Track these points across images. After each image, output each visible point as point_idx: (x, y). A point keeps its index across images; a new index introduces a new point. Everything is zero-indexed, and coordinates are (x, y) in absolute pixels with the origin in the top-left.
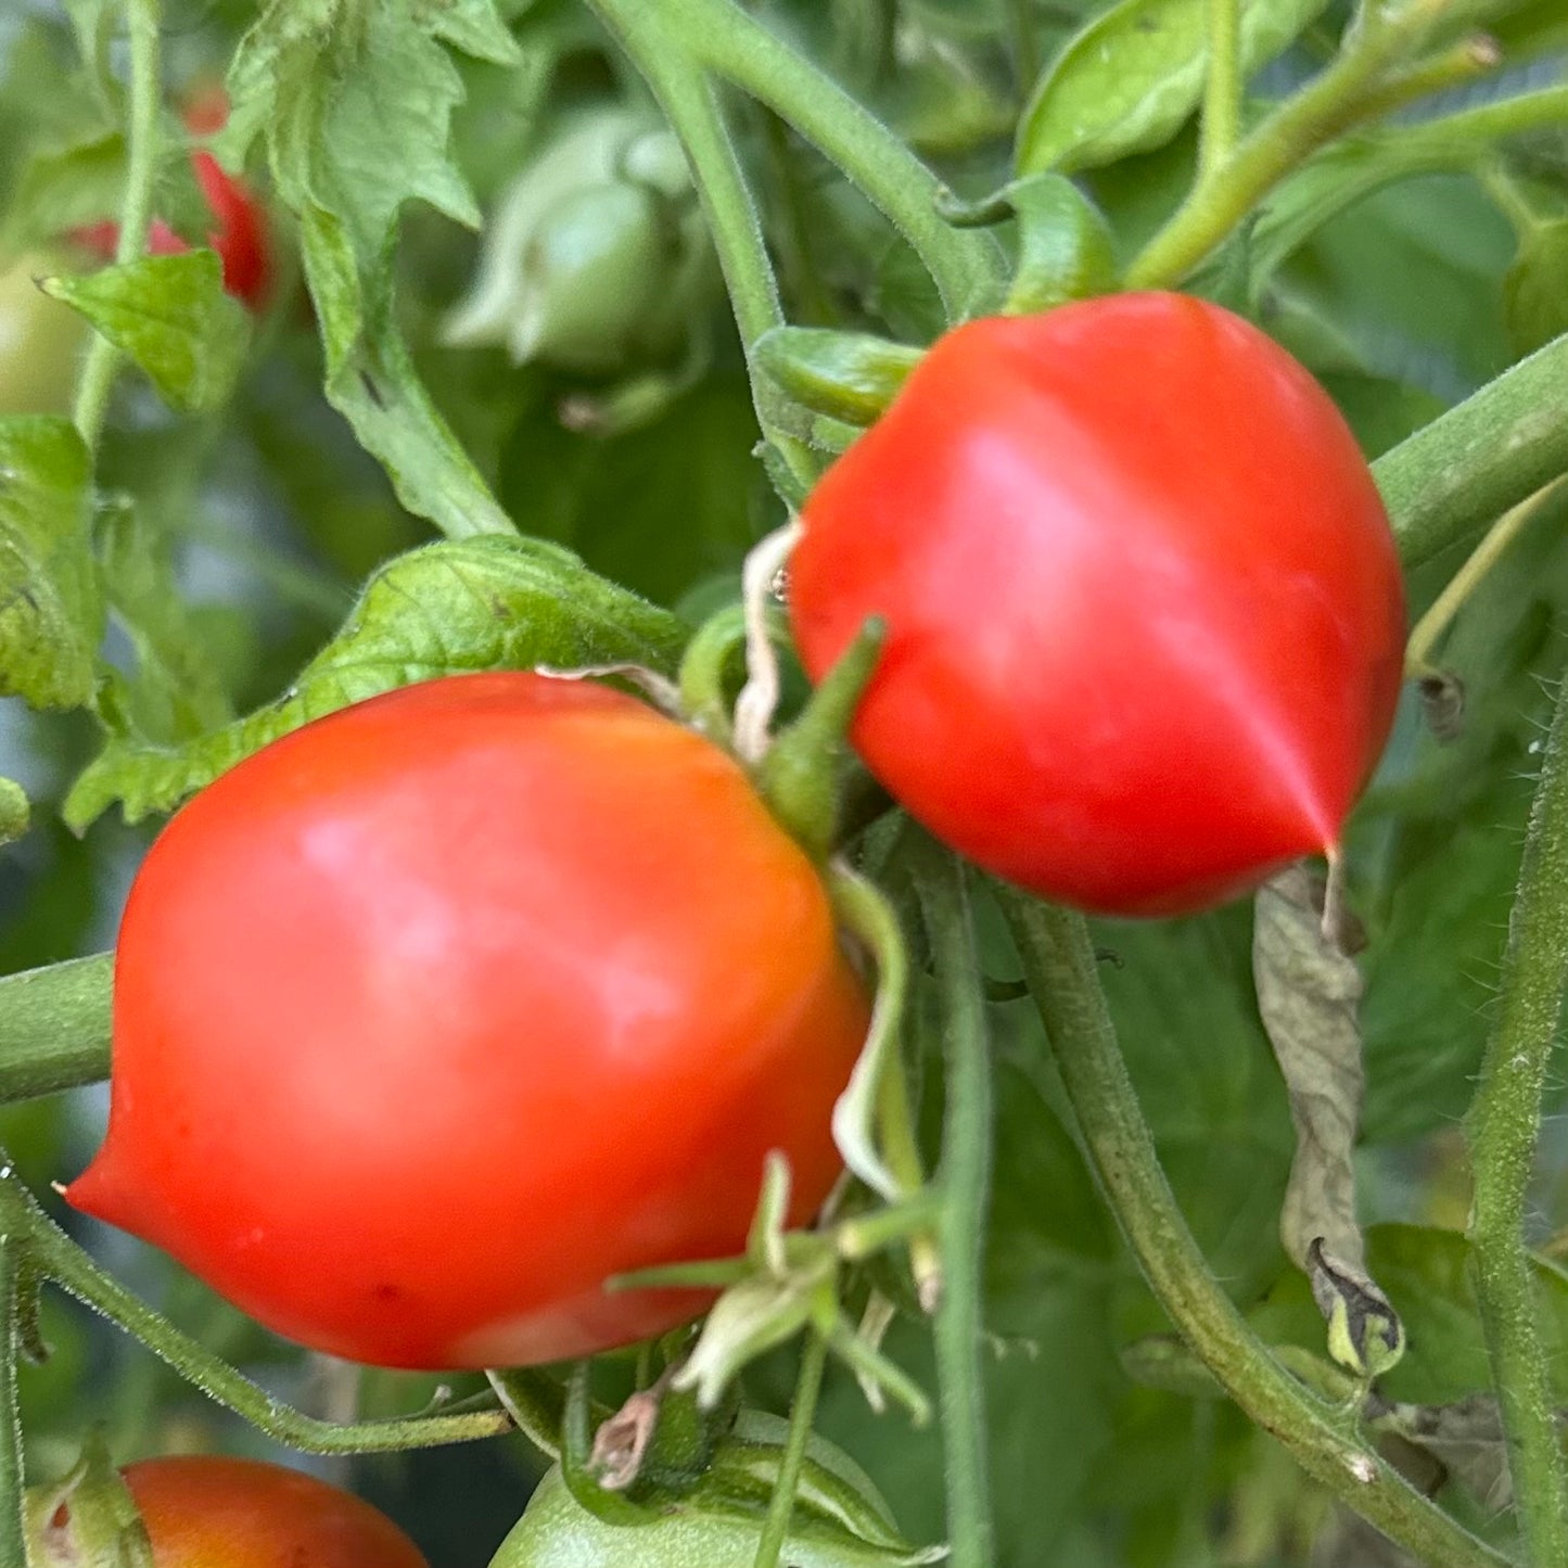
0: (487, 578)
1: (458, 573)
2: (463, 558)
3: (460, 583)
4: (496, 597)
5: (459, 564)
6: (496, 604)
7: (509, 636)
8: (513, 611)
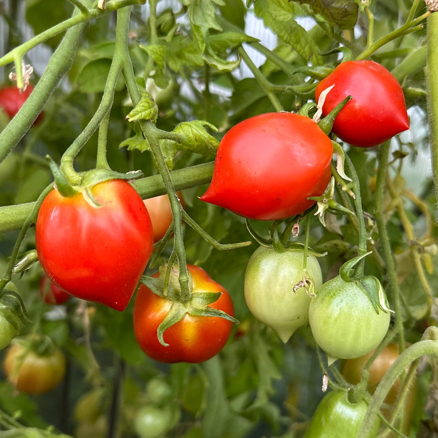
0: (196, 134)
1: (192, 130)
2: (194, 128)
3: (191, 132)
4: (196, 137)
5: (193, 129)
6: (196, 138)
7: (196, 144)
8: (198, 141)
